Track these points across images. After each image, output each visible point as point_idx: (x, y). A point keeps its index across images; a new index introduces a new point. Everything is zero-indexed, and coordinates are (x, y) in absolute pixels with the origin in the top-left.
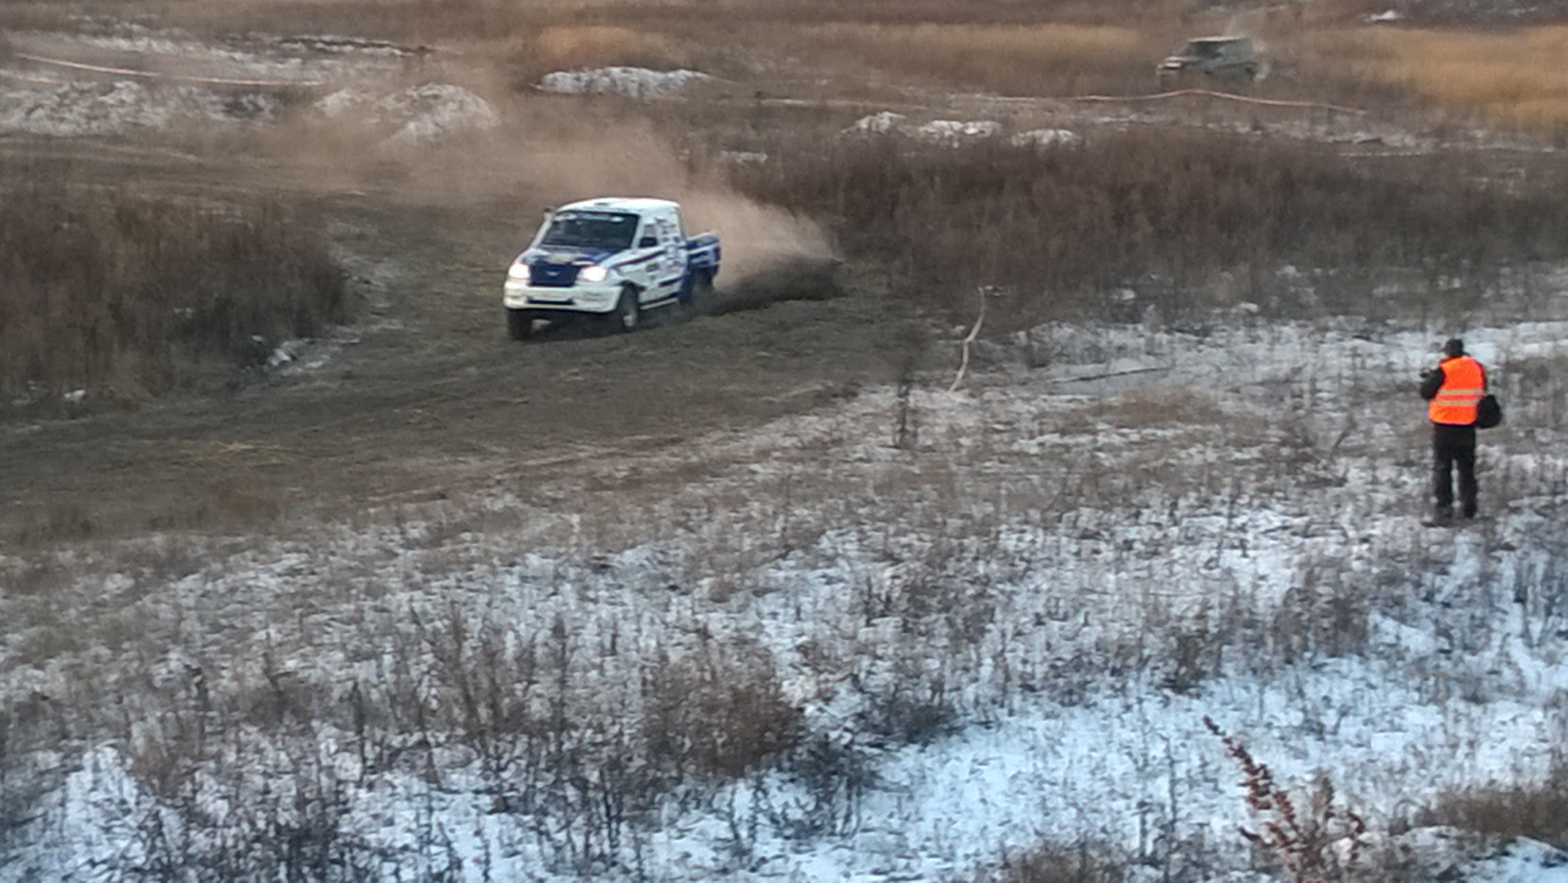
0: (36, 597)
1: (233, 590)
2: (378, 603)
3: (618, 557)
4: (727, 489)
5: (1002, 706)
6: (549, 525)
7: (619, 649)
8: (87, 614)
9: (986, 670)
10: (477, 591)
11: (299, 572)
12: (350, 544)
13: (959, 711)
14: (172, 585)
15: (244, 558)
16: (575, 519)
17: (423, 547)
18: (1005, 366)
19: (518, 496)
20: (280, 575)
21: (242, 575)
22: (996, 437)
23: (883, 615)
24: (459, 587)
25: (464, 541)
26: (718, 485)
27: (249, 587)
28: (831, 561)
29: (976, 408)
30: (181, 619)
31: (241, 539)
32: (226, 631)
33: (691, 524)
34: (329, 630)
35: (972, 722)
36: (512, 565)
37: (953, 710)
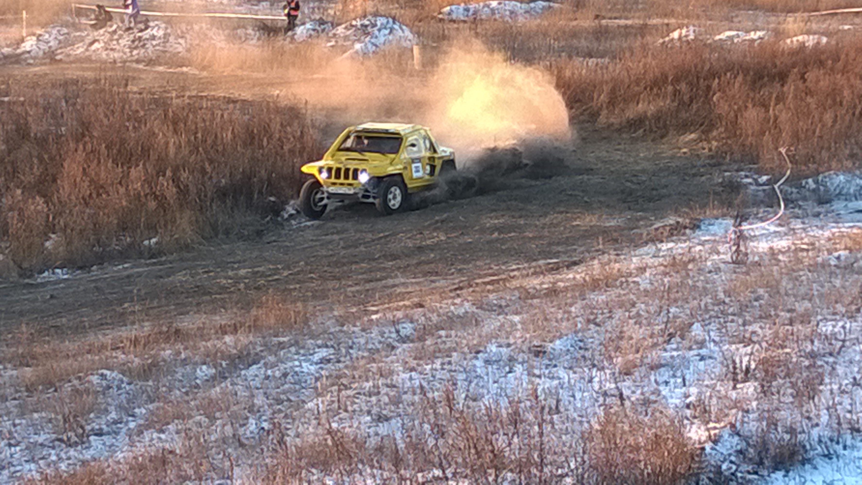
0: (150, 383)
1: (285, 375)
2: (389, 382)
3: (551, 345)
4: (619, 296)
5: (838, 443)
6: (499, 324)
7: (562, 410)
8: (187, 393)
9: (824, 418)
10: (455, 371)
11: (329, 361)
12: (362, 341)
13: (808, 447)
14: (243, 372)
15: (290, 352)
16: (516, 318)
17: (412, 341)
18: (800, 203)
19: (474, 304)
20: (317, 364)
21: (290, 364)
22: (805, 254)
23: (744, 381)
24: (443, 369)
25: (440, 337)
26: (613, 293)
27: (296, 372)
28: (702, 344)
29: (786, 234)
30: (253, 396)
31: (285, 339)
32: (285, 403)
33: (598, 320)
34: (357, 401)
35: (817, 454)
36: (478, 352)
37: (804, 447)
